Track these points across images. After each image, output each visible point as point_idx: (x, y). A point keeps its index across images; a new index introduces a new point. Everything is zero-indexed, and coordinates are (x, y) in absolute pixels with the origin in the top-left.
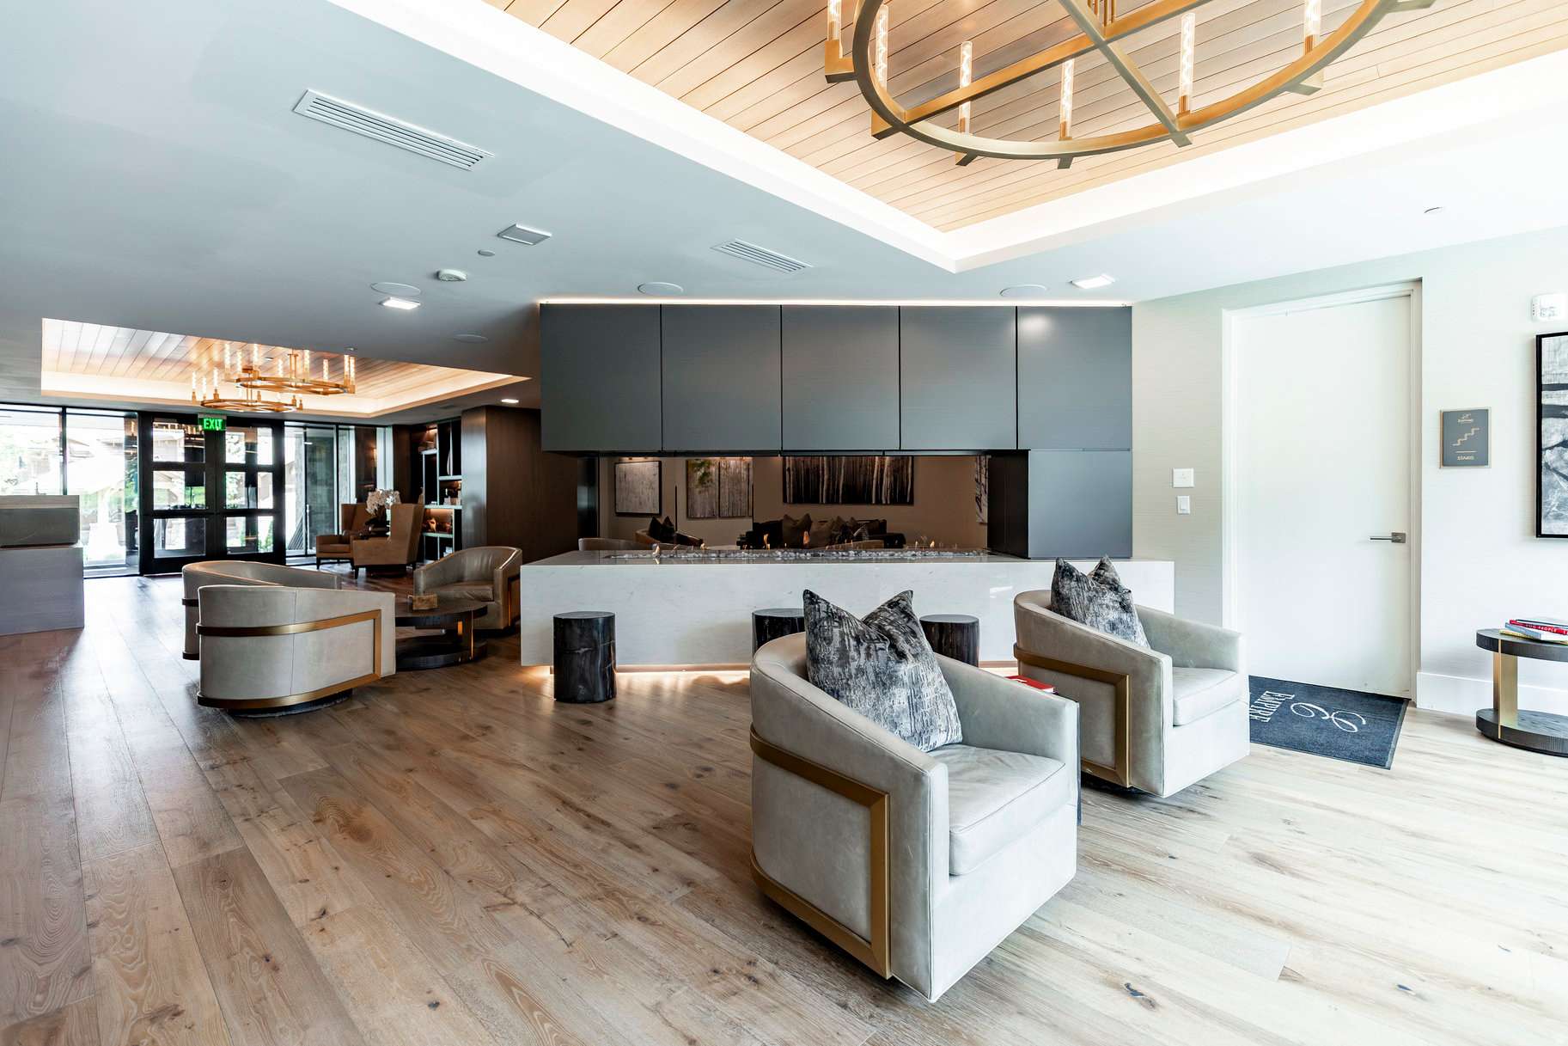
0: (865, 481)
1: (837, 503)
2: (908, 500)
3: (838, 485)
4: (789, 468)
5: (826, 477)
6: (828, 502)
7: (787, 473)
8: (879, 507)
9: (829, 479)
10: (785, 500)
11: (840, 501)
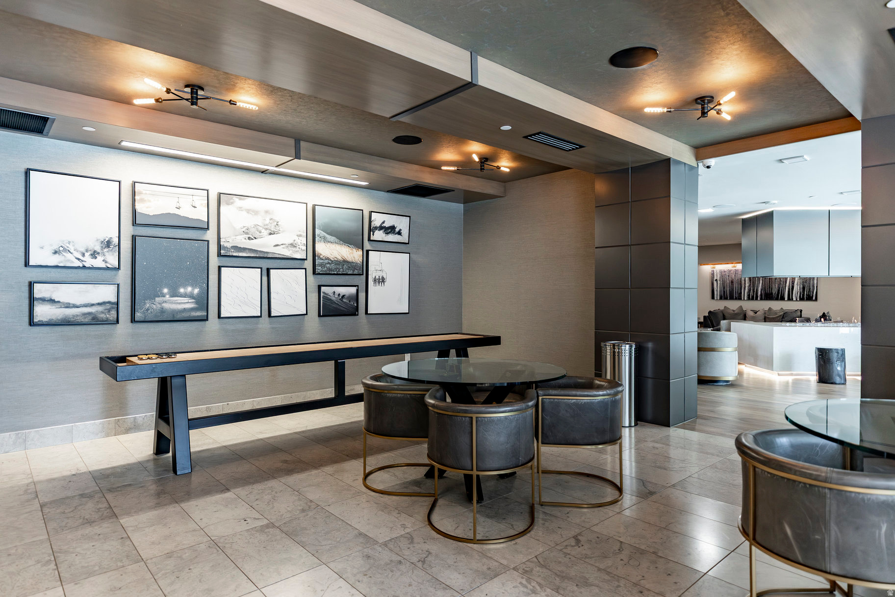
0: (779, 288)
1: (757, 299)
2: (814, 298)
3: (757, 290)
4: (716, 280)
5: (747, 285)
6: (749, 299)
7: (715, 282)
8: (790, 303)
9: (750, 285)
10: (713, 298)
11: (759, 299)
